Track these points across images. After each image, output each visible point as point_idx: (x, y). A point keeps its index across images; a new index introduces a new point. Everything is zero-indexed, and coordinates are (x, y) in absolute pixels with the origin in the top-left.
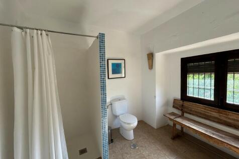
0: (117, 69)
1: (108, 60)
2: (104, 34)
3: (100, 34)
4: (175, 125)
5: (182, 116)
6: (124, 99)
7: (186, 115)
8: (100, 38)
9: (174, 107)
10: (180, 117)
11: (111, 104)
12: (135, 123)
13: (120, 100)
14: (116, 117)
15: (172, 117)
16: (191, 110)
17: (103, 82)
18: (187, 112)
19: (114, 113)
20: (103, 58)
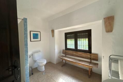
0: (36, 36)
1: (30, 31)
2: (27, 19)
3: (24, 18)
4: (62, 60)
5: (65, 57)
6: (40, 51)
7: (67, 56)
8: (24, 20)
9: (63, 53)
10: (64, 57)
11: (32, 55)
12: (45, 62)
13: (37, 52)
14: (35, 61)
15: (61, 57)
16: (68, 54)
17: (26, 42)
18: (67, 55)
19: (34, 60)
20: (26, 30)
